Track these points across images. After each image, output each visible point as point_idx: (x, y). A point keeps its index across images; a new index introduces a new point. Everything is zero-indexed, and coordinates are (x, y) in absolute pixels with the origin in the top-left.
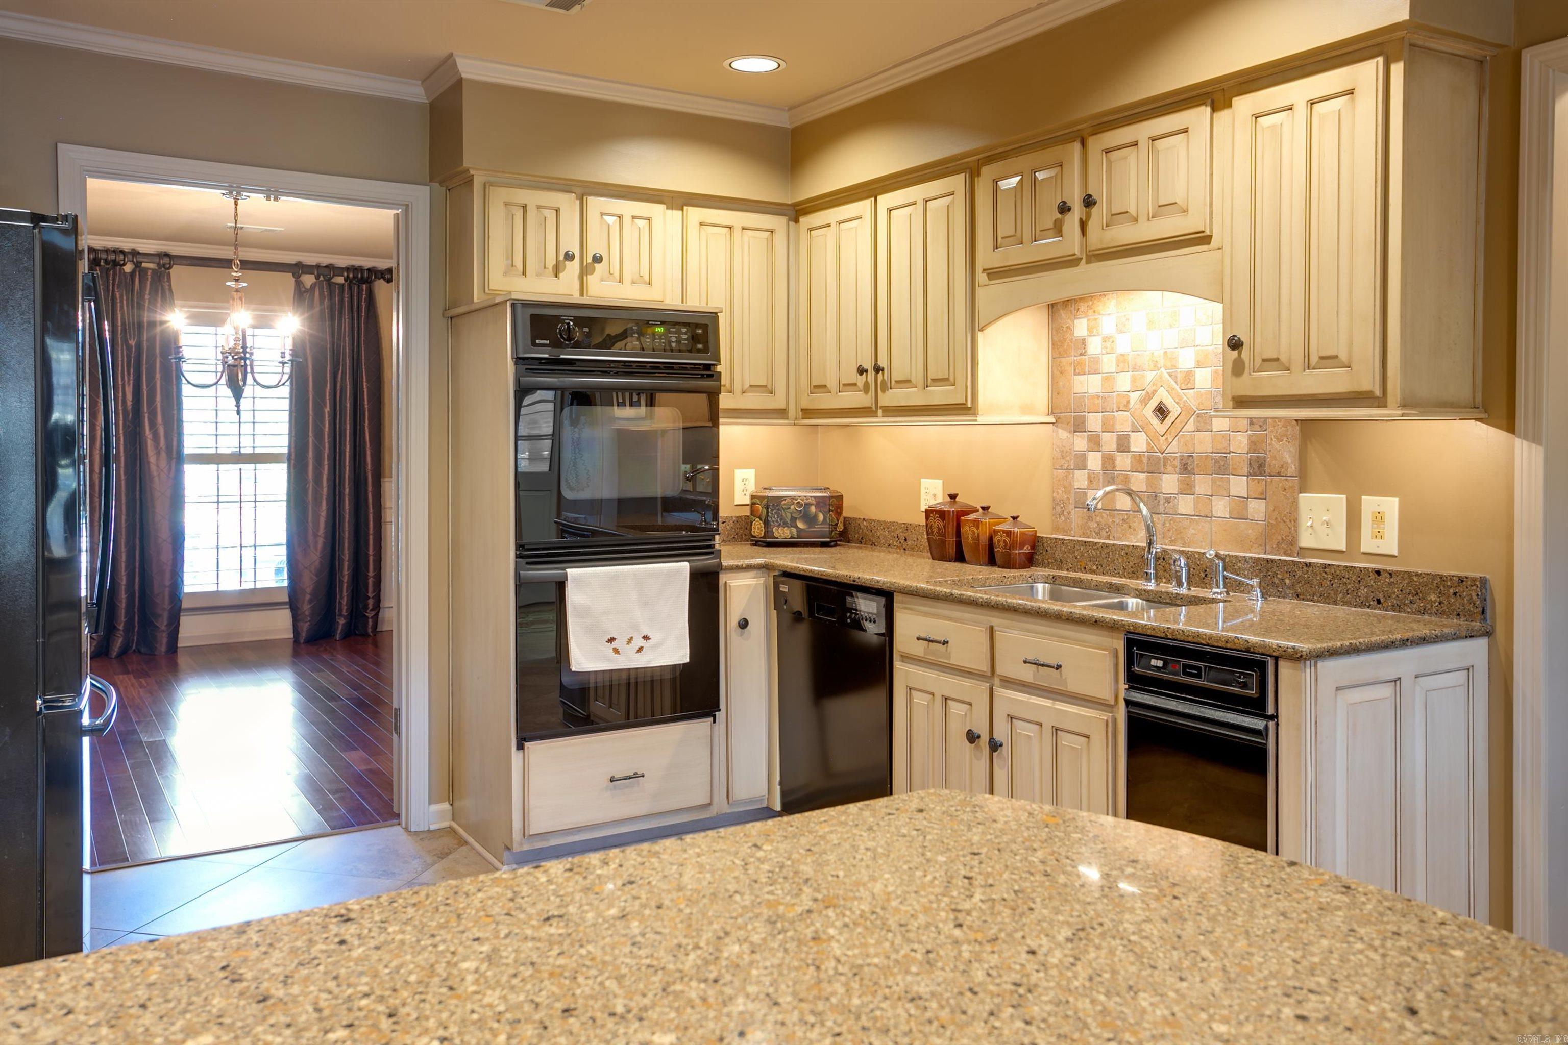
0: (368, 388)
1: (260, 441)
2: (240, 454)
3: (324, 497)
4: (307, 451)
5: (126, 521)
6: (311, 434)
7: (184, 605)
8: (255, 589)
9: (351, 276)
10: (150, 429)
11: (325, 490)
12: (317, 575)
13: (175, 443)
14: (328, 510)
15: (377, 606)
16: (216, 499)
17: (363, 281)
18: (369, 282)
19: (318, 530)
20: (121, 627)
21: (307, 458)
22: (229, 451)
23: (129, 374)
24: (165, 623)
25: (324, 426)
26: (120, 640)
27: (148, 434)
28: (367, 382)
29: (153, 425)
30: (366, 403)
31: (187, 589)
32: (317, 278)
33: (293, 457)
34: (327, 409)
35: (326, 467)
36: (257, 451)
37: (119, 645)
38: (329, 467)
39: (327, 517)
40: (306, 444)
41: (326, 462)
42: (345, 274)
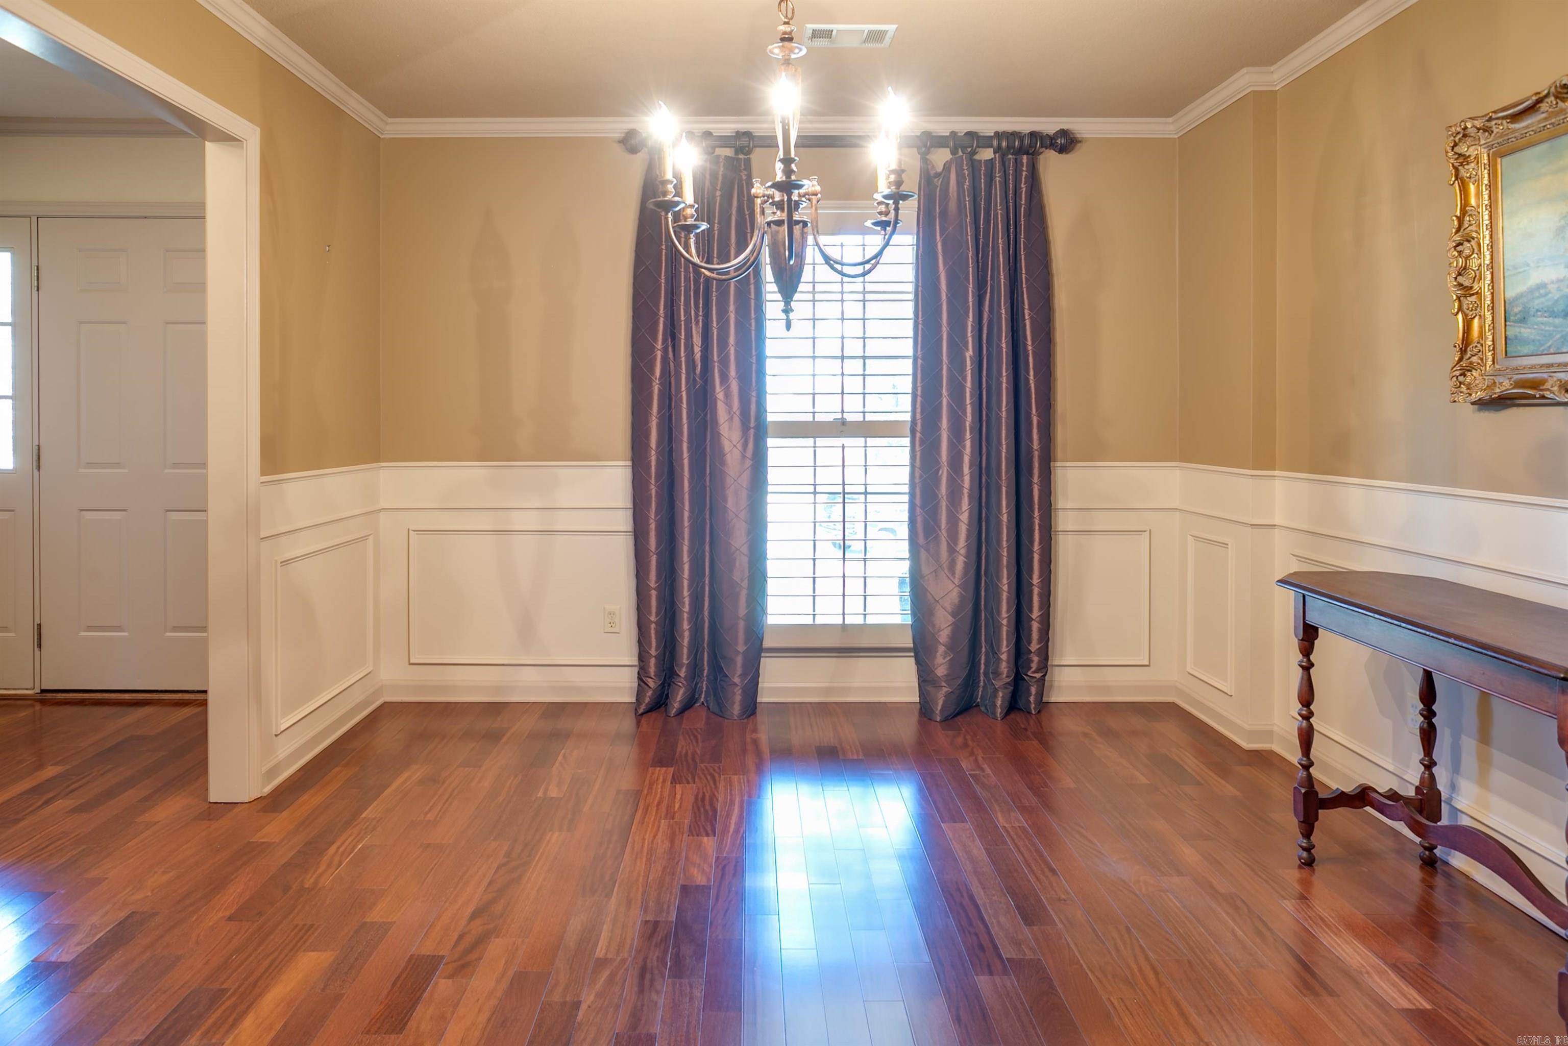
0: (1031, 318)
1: (873, 403)
2: (843, 422)
3: (966, 491)
4: (939, 418)
5: (690, 518)
6: (945, 392)
7: (767, 643)
8: (865, 625)
9: (1004, 144)
10: (721, 384)
11: (967, 479)
12: (953, 615)
13: (753, 407)
14: (971, 510)
15: (1044, 666)
16: (811, 489)
17: (1021, 151)
18: (1033, 154)
19: (956, 543)
20: (682, 673)
21: (940, 429)
22: (830, 418)
23: (697, 307)
24: (739, 671)
25: (964, 379)
26: (681, 691)
27: (720, 394)
28: (1030, 309)
29: (724, 378)
30: (1029, 342)
31: (772, 619)
32: (953, 152)
33: (919, 428)
34: (969, 353)
35: (968, 444)
36: (870, 417)
37: (679, 698)
38: (972, 442)
39: (970, 524)
40: (938, 408)
41: (968, 436)
42: (995, 143)
